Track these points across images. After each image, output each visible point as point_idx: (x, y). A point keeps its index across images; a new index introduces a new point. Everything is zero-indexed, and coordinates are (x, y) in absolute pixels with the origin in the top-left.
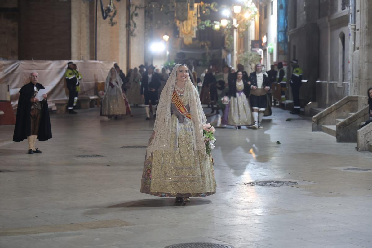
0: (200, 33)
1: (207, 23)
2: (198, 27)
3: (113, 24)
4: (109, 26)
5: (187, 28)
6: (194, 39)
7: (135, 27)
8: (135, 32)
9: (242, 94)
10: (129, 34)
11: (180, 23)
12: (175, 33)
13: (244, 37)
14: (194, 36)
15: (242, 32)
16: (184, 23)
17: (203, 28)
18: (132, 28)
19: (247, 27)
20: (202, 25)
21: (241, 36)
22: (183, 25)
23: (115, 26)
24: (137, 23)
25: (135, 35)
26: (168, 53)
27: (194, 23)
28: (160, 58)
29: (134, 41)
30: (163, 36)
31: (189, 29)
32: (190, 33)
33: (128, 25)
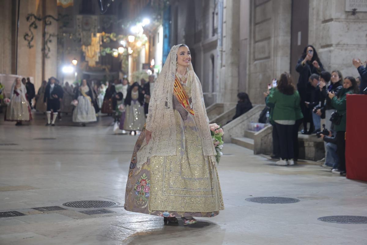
0: (102, 58)
1: (108, 51)
2: (100, 52)
3: (30, 47)
4: (27, 49)
5: (91, 53)
6: (97, 63)
7: (49, 50)
8: (50, 54)
9: (137, 102)
10: (44, 56)
11: (85, 49)
12: (82, 57)
13: (136, 61)
14: (97, 60)
15: (135, 57)
16: (89, 47)
17: (104, 54)
18: (47, 51)
19: (139, 53)
20: (103, 51)
21: (135, 60)
22: (88, 51)
23: (32, 49)
24: (51, 49)
25: (49, 58)
26: (76, 74)
27: (97, 49)
28: (70, 78)
29: (48, 62)
30: (72, 60)
31: (93, 53)
32: (93, 56)
33: (43, 49)
